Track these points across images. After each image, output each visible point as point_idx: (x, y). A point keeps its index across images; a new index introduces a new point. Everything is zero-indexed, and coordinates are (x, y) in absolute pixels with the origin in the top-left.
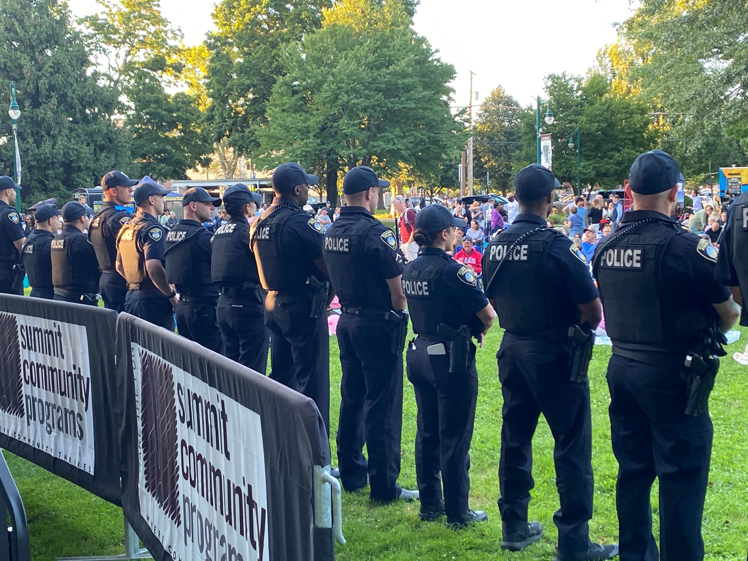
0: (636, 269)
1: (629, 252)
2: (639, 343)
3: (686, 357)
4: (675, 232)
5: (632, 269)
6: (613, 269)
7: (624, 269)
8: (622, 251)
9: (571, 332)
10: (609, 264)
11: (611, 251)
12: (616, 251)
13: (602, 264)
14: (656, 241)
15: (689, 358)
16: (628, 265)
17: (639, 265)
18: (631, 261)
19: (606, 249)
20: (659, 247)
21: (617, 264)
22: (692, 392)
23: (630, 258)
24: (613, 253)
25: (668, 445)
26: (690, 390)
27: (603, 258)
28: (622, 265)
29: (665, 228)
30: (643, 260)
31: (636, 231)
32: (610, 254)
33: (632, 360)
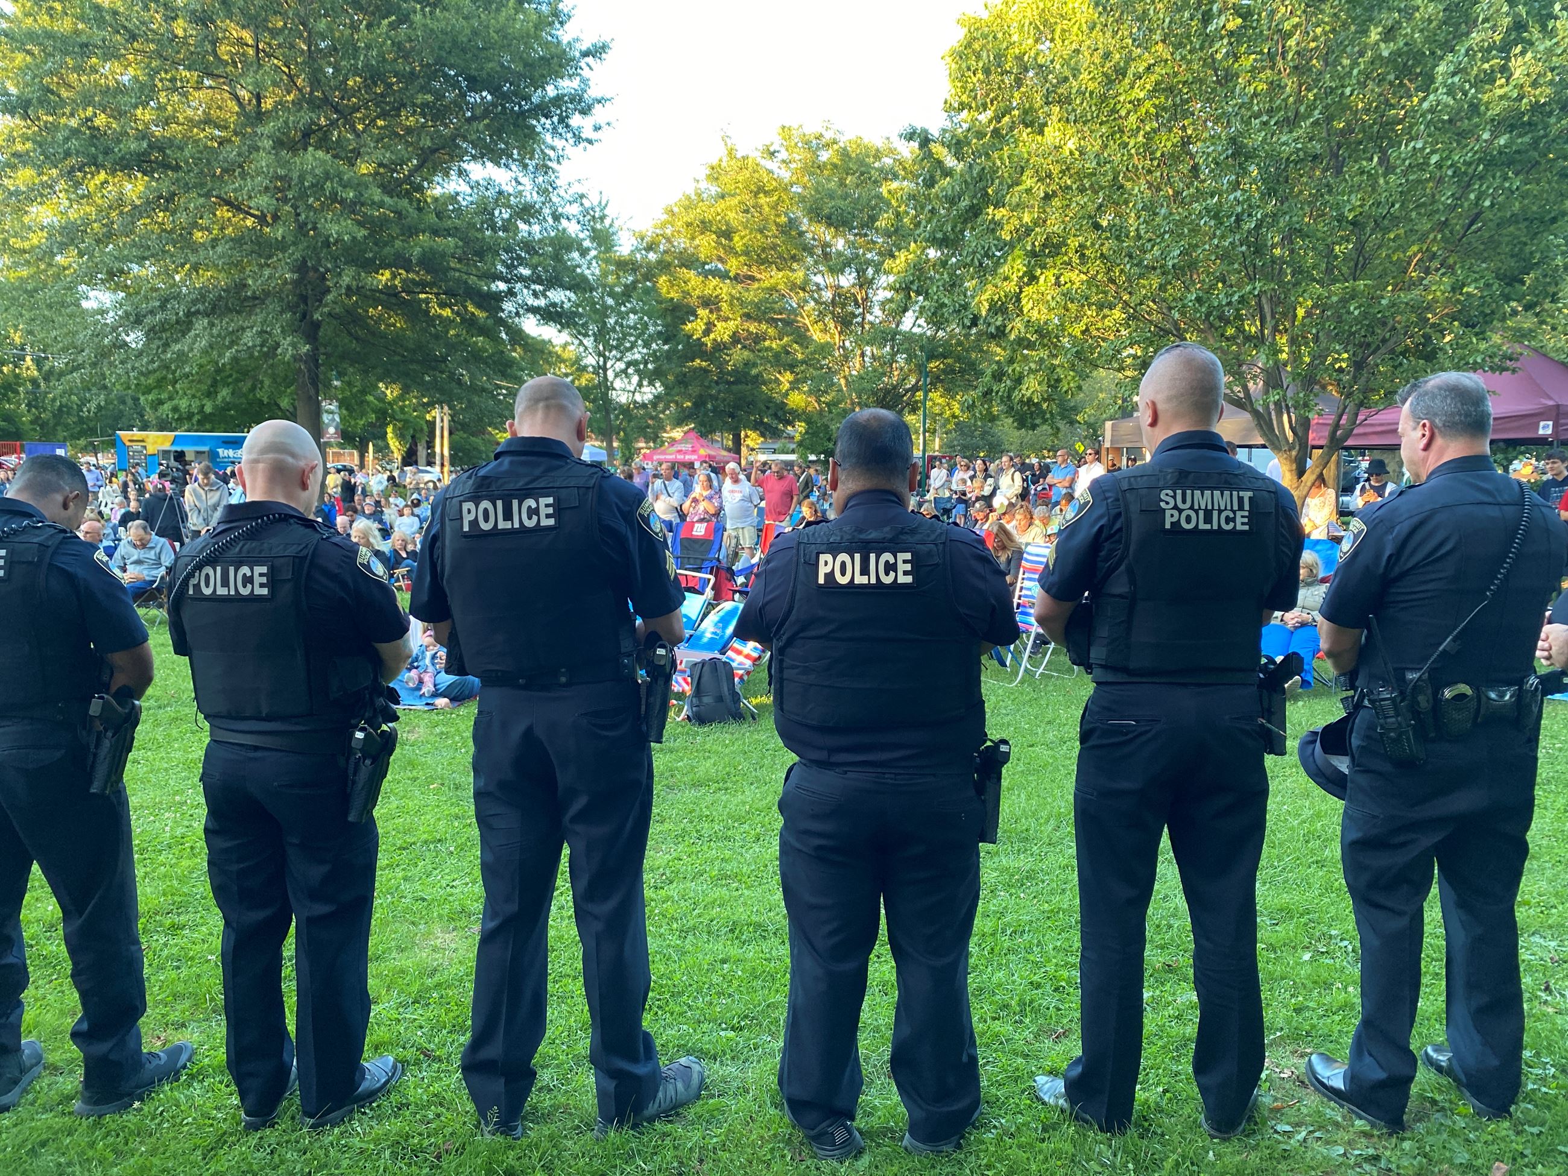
0: (261, 598)
1: (245, 570)
2: (268, 719)
3: (353, 734)
4: (317, 536)
5: (253, 598)
6: (214, 598)
7: (238, 599)
8: (232, 569)
9: (95, 707)
10: (207, 591)
11: (208, 570)
12: (219, 569)
13: (191, 592)
14: (291, 551)
15: (359, 735)
16: (245, 592)
17: (265, 591)
18: (249, 586)
19: (199, 567)
20: (298, 560)
21: (221, 591)
22: (360, 785)
23: (248, 580)
24: (214, 573)
25: (317, 872)
26: (354, 782)
27: (193, 581)
28: (232, 592)
29: (302, 530)
30: (273, 581)
31: (252, 535)
32: (207, 576)
33: (256, 748)
